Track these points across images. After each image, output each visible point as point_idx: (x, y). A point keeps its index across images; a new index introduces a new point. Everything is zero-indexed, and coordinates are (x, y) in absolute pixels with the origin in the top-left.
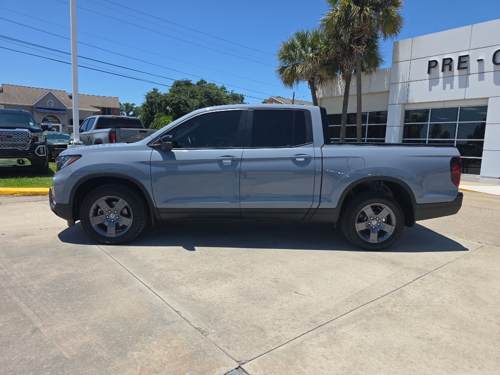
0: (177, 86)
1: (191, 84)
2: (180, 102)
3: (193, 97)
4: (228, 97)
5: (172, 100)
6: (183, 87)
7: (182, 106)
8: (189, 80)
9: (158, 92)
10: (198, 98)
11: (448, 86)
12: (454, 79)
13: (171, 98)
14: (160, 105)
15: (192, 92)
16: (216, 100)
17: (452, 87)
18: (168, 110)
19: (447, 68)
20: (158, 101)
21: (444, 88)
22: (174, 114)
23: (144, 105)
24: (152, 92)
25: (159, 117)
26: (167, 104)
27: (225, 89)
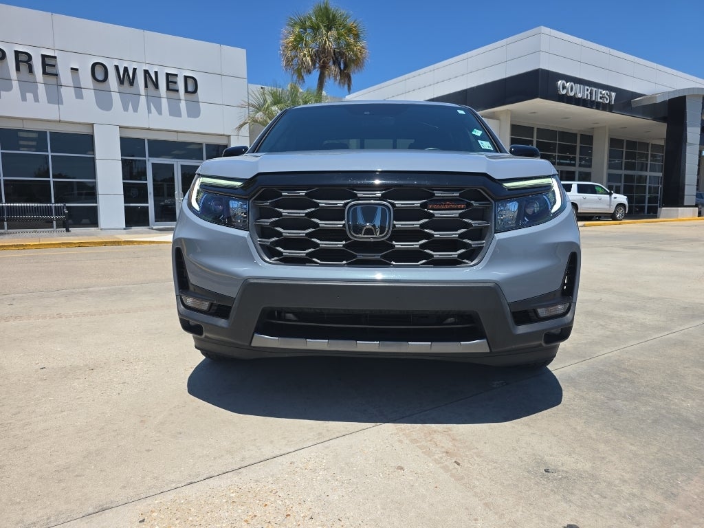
11: (30, 96)
12: (37, 88)
17: (36, 99)
19: (23, 67)
21: (24, 99)
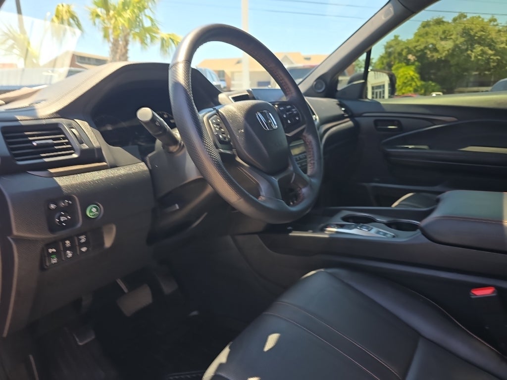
0: (424, 27)
1: (443, 22)
2: (426, 48)
3: (445, 39)
4: (499, 31)
5: (416, 46)
6: (432, 27)
7: (429, 52)
8: (441, 17)
9: (400, 38)
10: (451, 39)
13: (415, 44)
14: (400, 54)
15: (444, 32)
16: (480, 37)
18: (409, 60)
20: (399, 49)
22: (417, 63)
23: (382, 57)
24: (392, 40)
25: (398, 69)
26: (410, 52)
27: (495, 20)
